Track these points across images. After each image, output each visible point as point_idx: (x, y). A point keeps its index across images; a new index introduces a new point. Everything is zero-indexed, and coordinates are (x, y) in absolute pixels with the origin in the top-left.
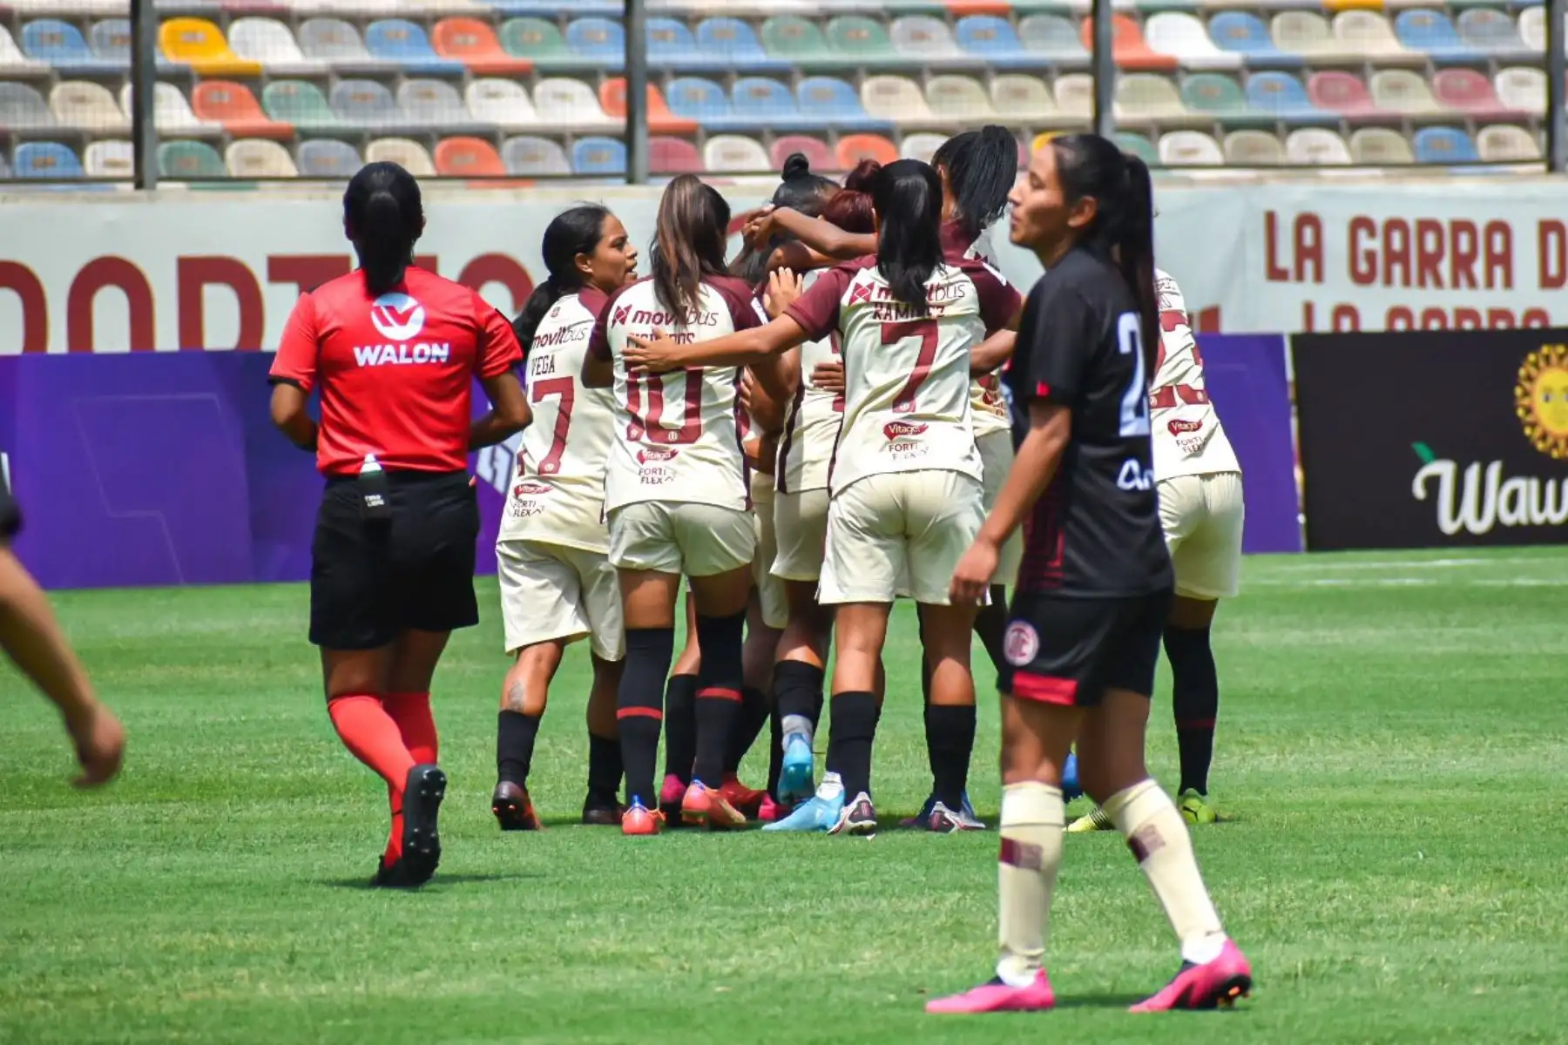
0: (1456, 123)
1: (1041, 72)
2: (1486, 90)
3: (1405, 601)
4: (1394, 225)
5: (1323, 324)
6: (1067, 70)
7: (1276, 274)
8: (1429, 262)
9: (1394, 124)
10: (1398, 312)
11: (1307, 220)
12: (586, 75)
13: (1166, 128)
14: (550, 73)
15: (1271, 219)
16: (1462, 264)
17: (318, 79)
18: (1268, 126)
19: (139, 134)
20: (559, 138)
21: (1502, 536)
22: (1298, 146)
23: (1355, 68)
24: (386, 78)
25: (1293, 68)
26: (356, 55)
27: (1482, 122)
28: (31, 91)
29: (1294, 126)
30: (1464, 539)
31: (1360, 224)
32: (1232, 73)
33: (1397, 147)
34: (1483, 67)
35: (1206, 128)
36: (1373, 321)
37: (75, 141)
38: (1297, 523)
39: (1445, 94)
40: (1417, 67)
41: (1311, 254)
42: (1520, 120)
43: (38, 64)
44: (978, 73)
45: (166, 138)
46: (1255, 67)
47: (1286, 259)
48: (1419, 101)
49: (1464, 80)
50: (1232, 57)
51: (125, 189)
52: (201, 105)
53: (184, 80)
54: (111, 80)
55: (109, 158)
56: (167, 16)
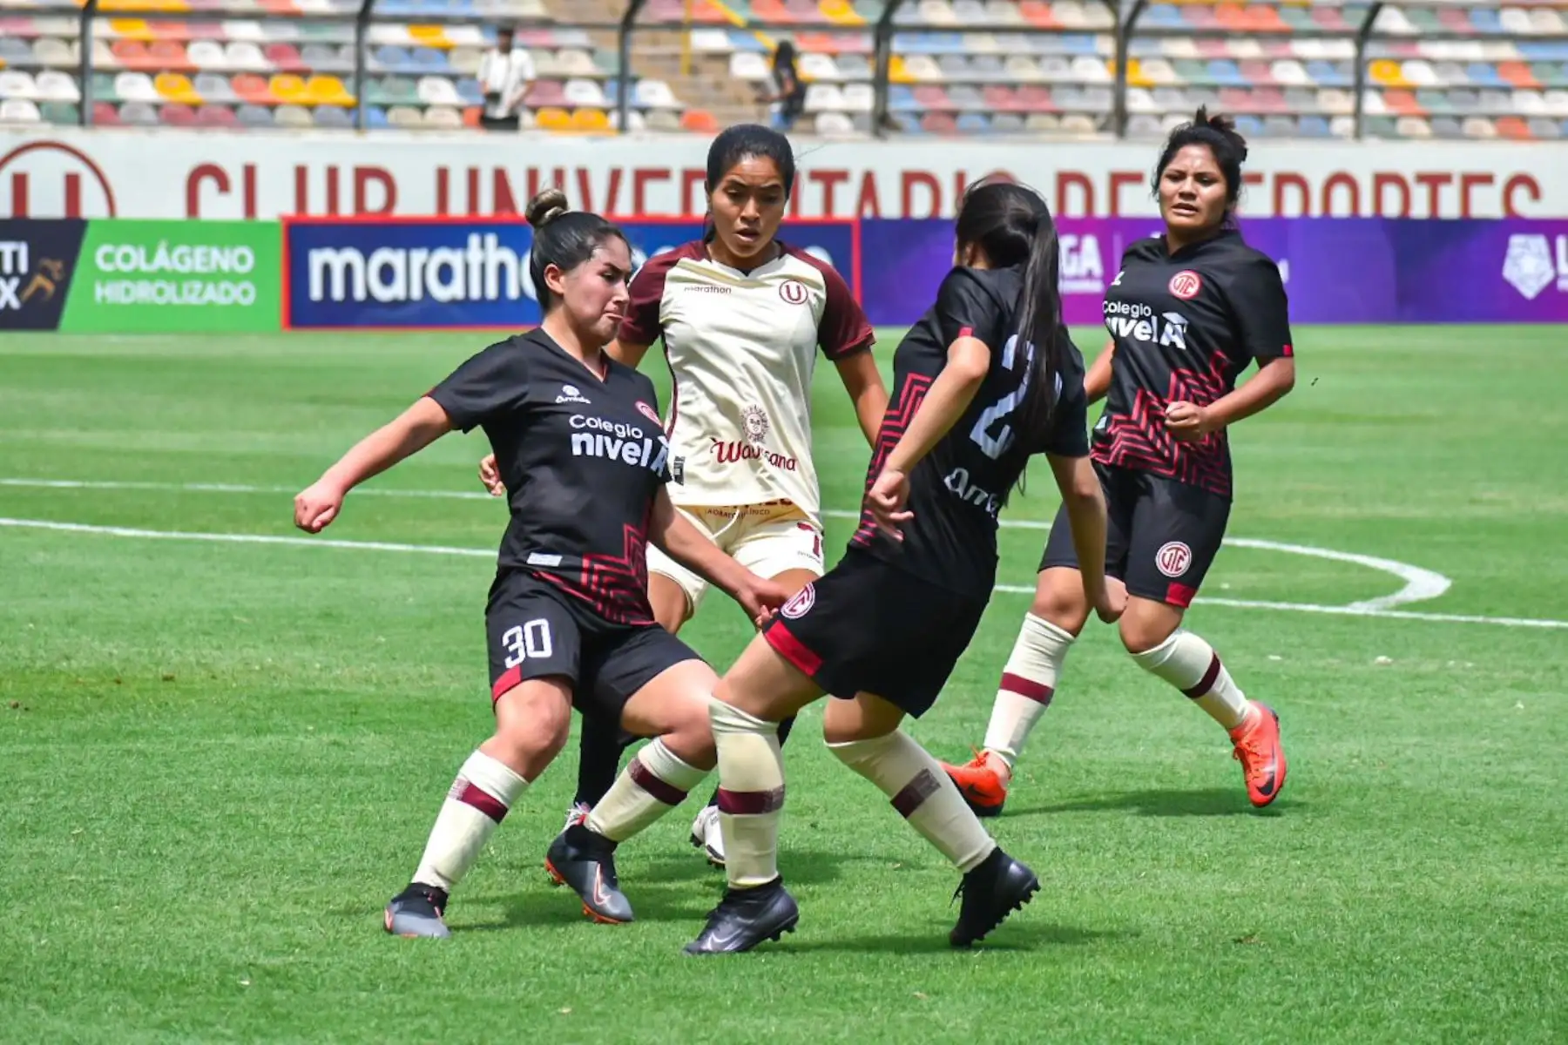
14: (1554, 88)
17: (1444, 91)
19: (1357, 114)
24: (1475, 90)
26: (1462, 78)
28: (1309, 95)
37: (1328, 118)
43: (1313, 82)
45: (1370, 117)
51: (1350, 140)
52: (1389, 102)
53: (1380, 89)
54: (1345, 89)
55: (1344, 125)
56: (1374, 60)
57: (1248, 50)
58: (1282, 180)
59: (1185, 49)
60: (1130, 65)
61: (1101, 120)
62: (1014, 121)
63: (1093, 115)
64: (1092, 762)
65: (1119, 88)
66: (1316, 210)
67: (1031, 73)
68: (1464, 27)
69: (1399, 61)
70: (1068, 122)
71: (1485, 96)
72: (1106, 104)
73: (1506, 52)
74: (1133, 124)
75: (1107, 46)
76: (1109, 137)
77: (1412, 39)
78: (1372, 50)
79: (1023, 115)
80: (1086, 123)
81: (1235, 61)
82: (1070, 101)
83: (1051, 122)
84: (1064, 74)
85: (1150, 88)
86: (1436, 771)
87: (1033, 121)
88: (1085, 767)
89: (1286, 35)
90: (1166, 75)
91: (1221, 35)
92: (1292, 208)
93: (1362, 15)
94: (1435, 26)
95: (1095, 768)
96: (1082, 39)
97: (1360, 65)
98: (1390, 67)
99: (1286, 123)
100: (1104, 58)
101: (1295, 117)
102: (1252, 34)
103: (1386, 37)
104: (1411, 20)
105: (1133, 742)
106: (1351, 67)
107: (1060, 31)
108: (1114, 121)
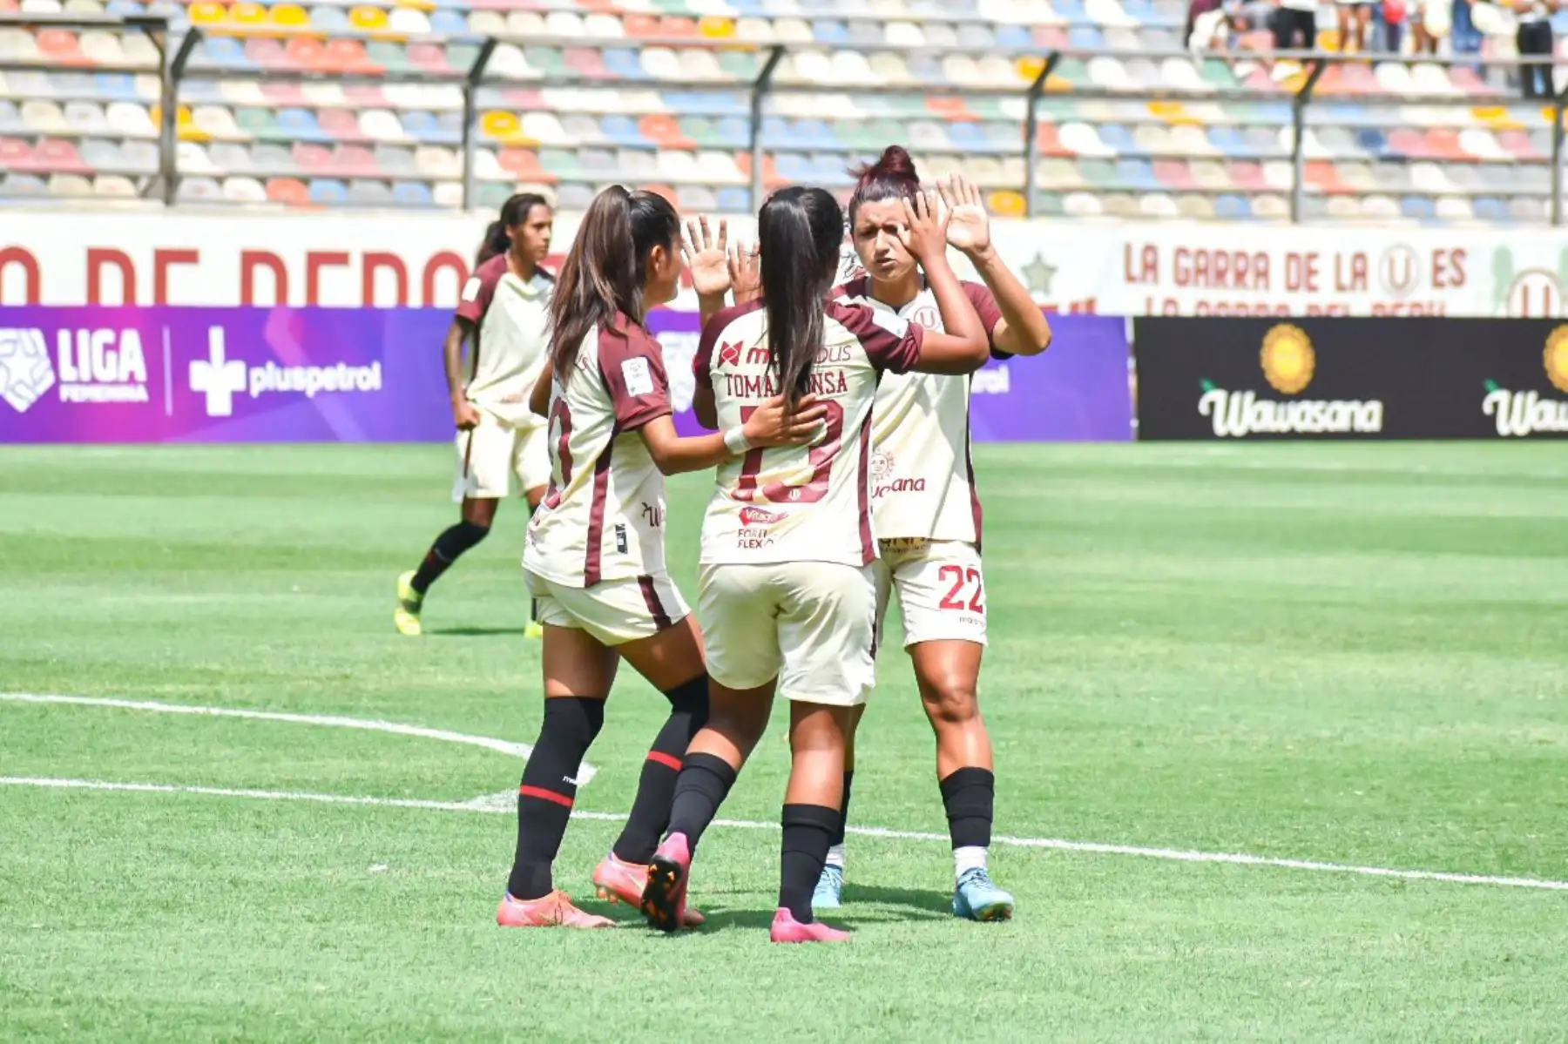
0: (1240, 194)
1: (997, 156)
2: (1259, 175)
3: (1183, 474)
4: (1201, 253)
5: (1157, 311)
6: (1013, 155)
7: (1130, 278)
8: (1221, 275)
9: (1205, 193)
10: (1202, 304)
11: (1150, 248)
12: (730, 151)
13: (1068, 191)
14: (708, 148)
15: (1128, 250)
16: (1240, 276)
17: (573, 150)
18: (1131, 192)
19: (466, 179)
20: (711, 188)
21: (1252, 437)
22: (1148, 204)
23: (1182, 160)
24: (612, 150)
25: (1146, 159)
26: (595, 136)
27: (1256, 193)
28: (405, 153)
29: (1144, 192)
30: (1229, 438)
31: (1182, 251)
32: (1110, 161)
33: (1205, 206)
34: (1256, 161)
35: (1094, 192)
36: (1187, 309)
37: (429, 183)
38: (1129, 427)
39: (1234, 176)
40: (1219, 160)
41: (1151, 267)
42: (1279, 193)
43: (410, 138)
44: (959, 156)
45: (482, 182)
46: (1124, 157)
47: (1137, 269)
48: (1218, 178)
49: (1248, 168)
50: (1110, 151)
51: (458, 212)
52: (506, 165)
53: (493, 148)
54: (451, 147)
55: (449, 193)
56: (486, 110)
57: (328, 95)
58: (372, 261)
59: (247, 93)
60: (180, 114)
61: (143, 183)
62: (32, 183)
63: (134, 178)
64: (155, 1003)
65: (166, 144)
66: (415, 300)
67: (53, 122)
68: (596, 70)
69: (517, 113)
70: (101, 184)
71: (623, 156)
72: (149, 162)
73: (649, 102)
74: (185, 188)
75: (151, 88)
76: (156, 204)
77: (534, 85)
78: (485, 98)
79: (44, 176)
80: (126, 187)
81: (313, 111)
82: (102, 158)
83: (80, 185)
84: (95, 123)
85: (204, 143)
86: (587, 1012)
87: (56, 183)
88: (147, 1009)
89: (376, 78)
90: (223, 126)
91: (294, 77)
92: (386, 296)
93: (472, 54)
94: (560, 70)
95: (158, 1011)
96: (119, 80)
97: (470, 116)
98: (505, 122)
99: (377, 189)
100: (147, 106)
101: (388, 182)
102: (332, 76)
103: (500, 82)
104: (530, 61)
105: (207, 976)
106: (458, 118)
107: (92, 70)
108: (161, 184)
